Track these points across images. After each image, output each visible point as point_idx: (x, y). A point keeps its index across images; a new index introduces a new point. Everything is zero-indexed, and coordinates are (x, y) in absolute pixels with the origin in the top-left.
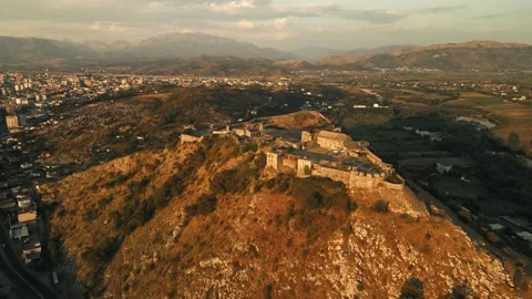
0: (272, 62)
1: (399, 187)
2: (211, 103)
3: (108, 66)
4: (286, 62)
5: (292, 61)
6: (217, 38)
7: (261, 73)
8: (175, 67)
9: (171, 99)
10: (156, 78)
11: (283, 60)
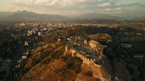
0: (115, 20)
1: (99, 66)
2: (85, 30)
3: (70, 21)
4: (119, 20)
5: (122, 20)
6: (100, 13)
7: (110, 23)
8: (86, 21)
9: (75, 29)
10: (80, 24)
11: (119, 19)
